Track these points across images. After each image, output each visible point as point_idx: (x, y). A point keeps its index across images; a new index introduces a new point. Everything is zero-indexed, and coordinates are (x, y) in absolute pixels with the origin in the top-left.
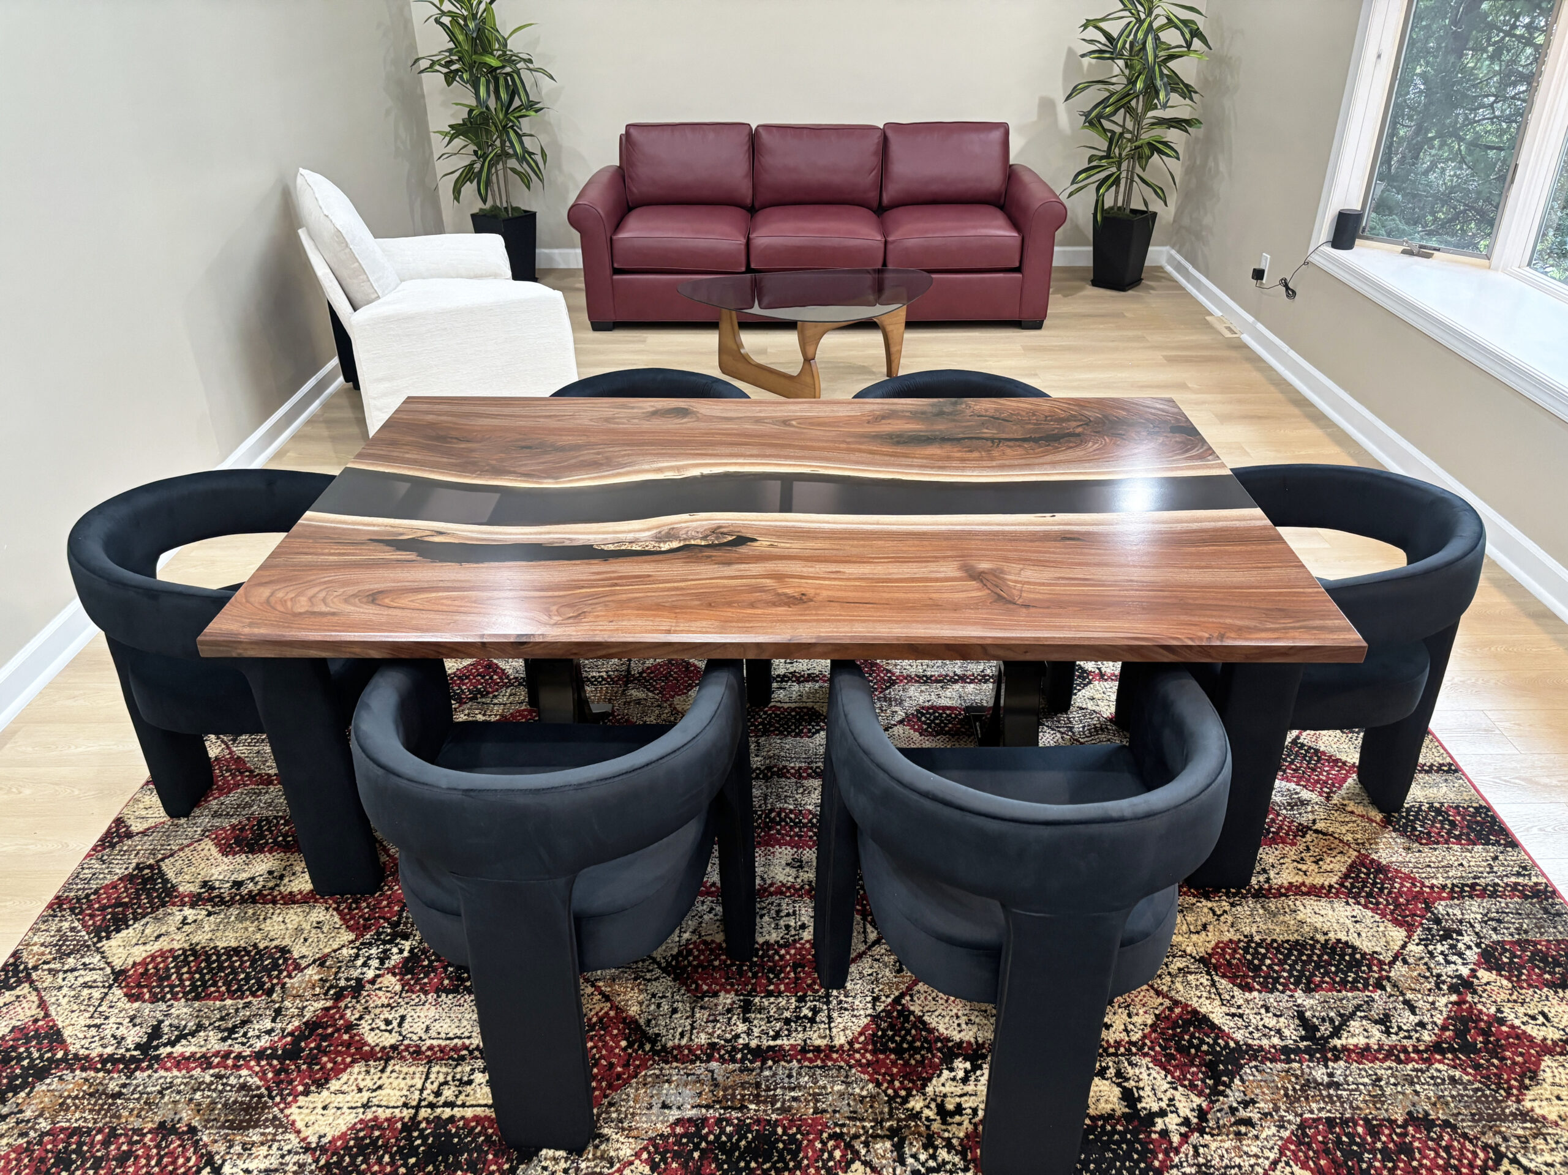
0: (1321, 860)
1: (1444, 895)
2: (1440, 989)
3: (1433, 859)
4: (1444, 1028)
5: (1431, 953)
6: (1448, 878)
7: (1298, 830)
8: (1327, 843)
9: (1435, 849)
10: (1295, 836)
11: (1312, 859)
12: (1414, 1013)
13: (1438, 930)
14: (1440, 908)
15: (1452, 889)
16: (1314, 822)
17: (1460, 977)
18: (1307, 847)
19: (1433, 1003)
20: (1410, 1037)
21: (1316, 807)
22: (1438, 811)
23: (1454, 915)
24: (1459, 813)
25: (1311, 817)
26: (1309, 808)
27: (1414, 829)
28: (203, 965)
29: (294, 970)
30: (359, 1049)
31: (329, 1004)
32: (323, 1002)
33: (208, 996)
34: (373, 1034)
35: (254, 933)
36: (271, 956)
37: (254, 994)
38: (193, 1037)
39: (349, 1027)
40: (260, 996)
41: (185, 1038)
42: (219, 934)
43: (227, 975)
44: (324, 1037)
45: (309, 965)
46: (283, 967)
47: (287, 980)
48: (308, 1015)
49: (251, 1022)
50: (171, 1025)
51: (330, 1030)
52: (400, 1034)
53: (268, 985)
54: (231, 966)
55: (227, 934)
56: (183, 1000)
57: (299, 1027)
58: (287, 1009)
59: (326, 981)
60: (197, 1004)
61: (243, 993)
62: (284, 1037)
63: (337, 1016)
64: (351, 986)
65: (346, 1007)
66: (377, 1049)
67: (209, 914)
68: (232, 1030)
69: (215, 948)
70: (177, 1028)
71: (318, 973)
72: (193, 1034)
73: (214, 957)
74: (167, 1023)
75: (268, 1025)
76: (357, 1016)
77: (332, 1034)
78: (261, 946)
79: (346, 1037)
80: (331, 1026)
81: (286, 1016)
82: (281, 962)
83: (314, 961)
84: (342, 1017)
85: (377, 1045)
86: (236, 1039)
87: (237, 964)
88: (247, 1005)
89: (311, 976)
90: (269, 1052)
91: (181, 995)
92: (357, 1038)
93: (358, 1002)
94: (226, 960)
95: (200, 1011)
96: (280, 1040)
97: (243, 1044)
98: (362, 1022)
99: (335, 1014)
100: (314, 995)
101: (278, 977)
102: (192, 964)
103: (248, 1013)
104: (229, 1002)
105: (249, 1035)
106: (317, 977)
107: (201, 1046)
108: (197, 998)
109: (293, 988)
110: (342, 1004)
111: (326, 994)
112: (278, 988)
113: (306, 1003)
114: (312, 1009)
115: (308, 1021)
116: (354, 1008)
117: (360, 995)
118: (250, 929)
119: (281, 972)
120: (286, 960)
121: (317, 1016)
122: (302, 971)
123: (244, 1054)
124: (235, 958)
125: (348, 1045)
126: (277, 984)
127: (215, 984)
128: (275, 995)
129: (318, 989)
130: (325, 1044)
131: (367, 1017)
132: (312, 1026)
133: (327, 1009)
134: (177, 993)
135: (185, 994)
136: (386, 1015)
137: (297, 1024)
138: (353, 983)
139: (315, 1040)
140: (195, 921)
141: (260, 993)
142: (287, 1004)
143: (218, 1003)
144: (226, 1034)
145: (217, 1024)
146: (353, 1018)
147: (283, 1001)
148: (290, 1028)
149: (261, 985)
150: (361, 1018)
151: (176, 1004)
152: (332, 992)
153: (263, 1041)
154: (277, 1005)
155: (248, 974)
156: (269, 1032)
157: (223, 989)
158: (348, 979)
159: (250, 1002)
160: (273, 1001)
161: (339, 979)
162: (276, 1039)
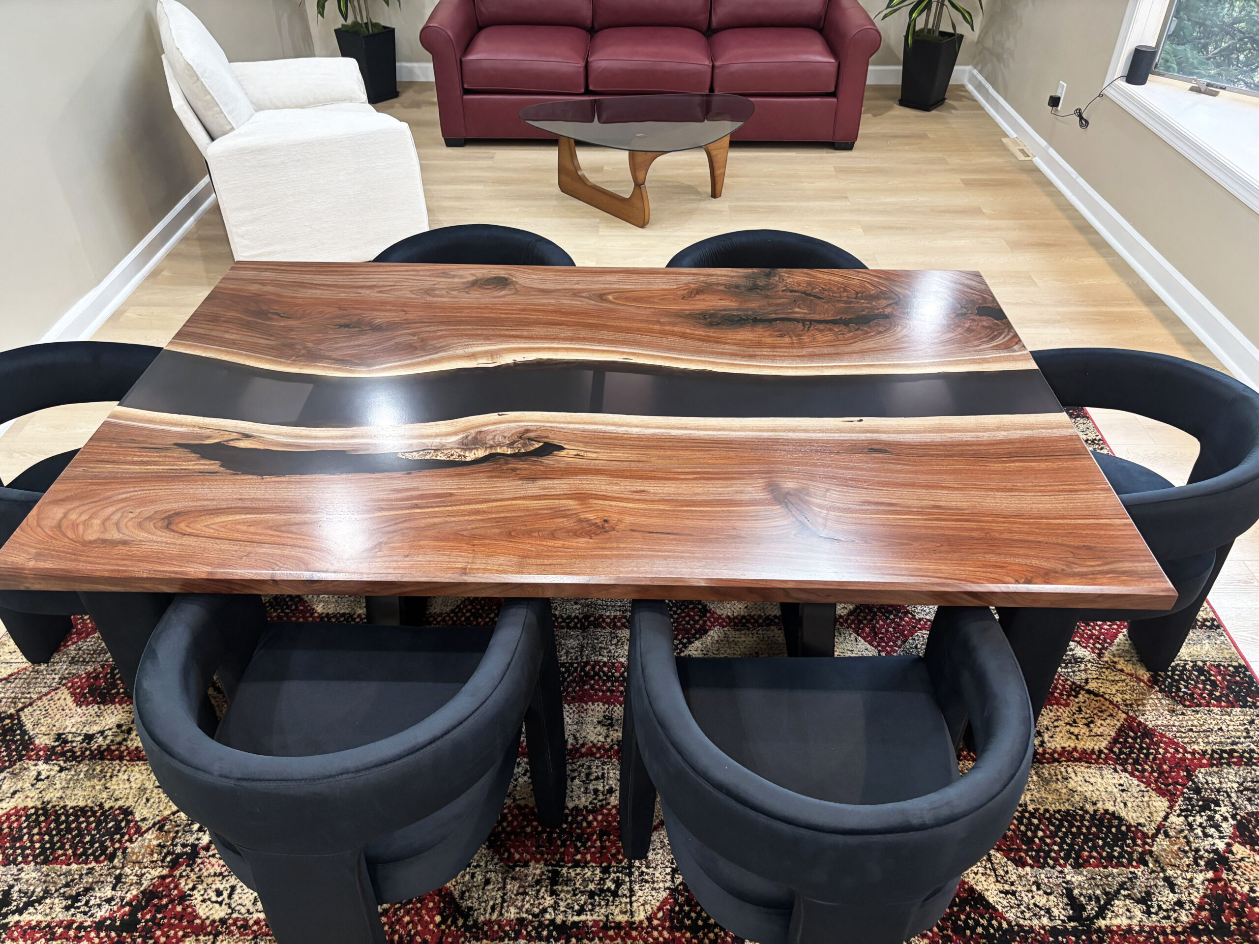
0: (1092, 722)
1: (1204, 761)
2: (1198, 865)
3: (1195, 723)
4: (1200, 908)
5: (1190, 825)
6: (1209, 743)
7: (1071, 689)
8: (1098, 705)
9: (1197, 712)
10: (1068, 696)
11: (1084, 721)
12: (1173, 892)
13: (1198, 800)
14: (1200, 775)
15: (1212, 755)
16: (1087, 681)
17: (1216, 851)
18: (1079, 707)
19: (1191, 880)
20: (1168, 917)
21: (1089, 665)
22: (1201, 671)
23: (1213, 783)
24: (1219, 673)
25: (1084, 676)
26: (1083, 667)
27: (1179, 689)
28: (52, 826)
29: (135, 833)
30: (191, 922)
31: (165, 872)
32: (160, 869)
33: (56, 860)
34: (204, 905)
35: (101, 791)
36: (115, 819)
37: (97, 860)
38: (40, 904)
39: (183, 897)
40: (103, 861)
41: (33, 906)
42: (68, 792)
43: (74, 838)
44: (159, 909)
45: (149, 829)
46: (125, 830)
47: (128, 844)
48: (146, 883)
49: (93, 889)
50: (20, 891)
51: (164, 901)
52: (230, 907)
53: (110, 850)
54: (78, 828)
55: (76, 792)
56: (33, 864)
57: (136, 896)
58: (127, 876)
59: (164, 847)
60: (45, 868)
61: (87, 858)
62: (123, 906)
63: (172, 886)
64: (186, 853)
65: (181, 876)
66: (208, 922)
67: (61, 771)
68: (75, 898)
69: (64, 807)
70: (26, 893)
71: (157, 838)
72: (40, 901)
73: (63, 818)
74: (16, 888)
75: (108, 892)
76: (190, 886)
77: (166, 905)
78: (107, 806)
79: (179, 909)
80: (166, 896)
81: (125, 883)
82: (123, 824)
83: (154, 825)
84: (176, 887)
85: (208, 918)
86: (79, 908)
87: (84, 825)
88: (91, 871)
89: (150, 840)
90: (108, 922)
91: (31, 858)
92: (190, 910)
93: (192, 870)
94: (73, 822)
95: (48, 875)
96: (119, 909)
97: (85, 913)
98: (195, 892)
99: (170, 883)
100: (152, 862)
101: (120, 841)
102: (43, 824)
103: (91, 880)
104: (74, 867)
105: (91, 903)
106: (155, 842)
107: (47, 915)
108: (46, 862)
109: (134, 853)
110: (177, 873)
111: (163, 861)
112: (119, 853)
113: (144, 871)
114: (150, 877)
115: (145, 890)
116: (188, 876)
117: (194, 862)
118: (97, 788)
119: (122, 836)
120: (128, 822)
121: (154, 884)
122: (142, 835)
123: (86, 924)
124: (82, 819)
125: (180, 917)
126: (119, 849)
127: (62, 847)
128: (116, 861)
129: (155, 855)
130: (159, 916)
131: (200, 887)
132: (149, 895)
133: (163, 878)
134: (28, 855)
135: (35, 857)
136: (218, 885)
137: (135, 892)
138: (188, 849)
139: (150, 911)
140: (48, 777)
141: (102, 858)
142: (127, 870)
143: (64, 867)
144: (70, 902)
145: (62, 891)
146: (187, 887)
147: (123, 867)
148: (129, 897)
149: (104, 849)
150: (194, 888)
151: (26, 867)
152: (168, 859)
153: (104, 910)
154: (118, 872)
155: (93, 836)
156: (109, 901)
157: (70, 852)
158: (184, 846)
159: (93, 869)
160: (114, 867)
161: (176, 845)
162: (115, 908)
